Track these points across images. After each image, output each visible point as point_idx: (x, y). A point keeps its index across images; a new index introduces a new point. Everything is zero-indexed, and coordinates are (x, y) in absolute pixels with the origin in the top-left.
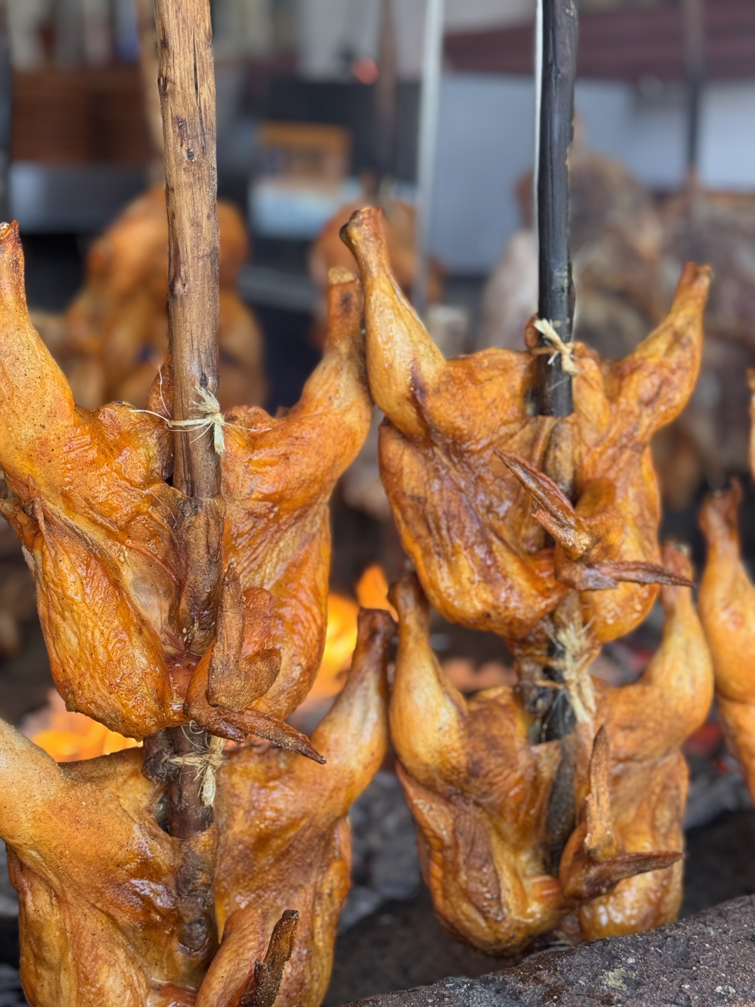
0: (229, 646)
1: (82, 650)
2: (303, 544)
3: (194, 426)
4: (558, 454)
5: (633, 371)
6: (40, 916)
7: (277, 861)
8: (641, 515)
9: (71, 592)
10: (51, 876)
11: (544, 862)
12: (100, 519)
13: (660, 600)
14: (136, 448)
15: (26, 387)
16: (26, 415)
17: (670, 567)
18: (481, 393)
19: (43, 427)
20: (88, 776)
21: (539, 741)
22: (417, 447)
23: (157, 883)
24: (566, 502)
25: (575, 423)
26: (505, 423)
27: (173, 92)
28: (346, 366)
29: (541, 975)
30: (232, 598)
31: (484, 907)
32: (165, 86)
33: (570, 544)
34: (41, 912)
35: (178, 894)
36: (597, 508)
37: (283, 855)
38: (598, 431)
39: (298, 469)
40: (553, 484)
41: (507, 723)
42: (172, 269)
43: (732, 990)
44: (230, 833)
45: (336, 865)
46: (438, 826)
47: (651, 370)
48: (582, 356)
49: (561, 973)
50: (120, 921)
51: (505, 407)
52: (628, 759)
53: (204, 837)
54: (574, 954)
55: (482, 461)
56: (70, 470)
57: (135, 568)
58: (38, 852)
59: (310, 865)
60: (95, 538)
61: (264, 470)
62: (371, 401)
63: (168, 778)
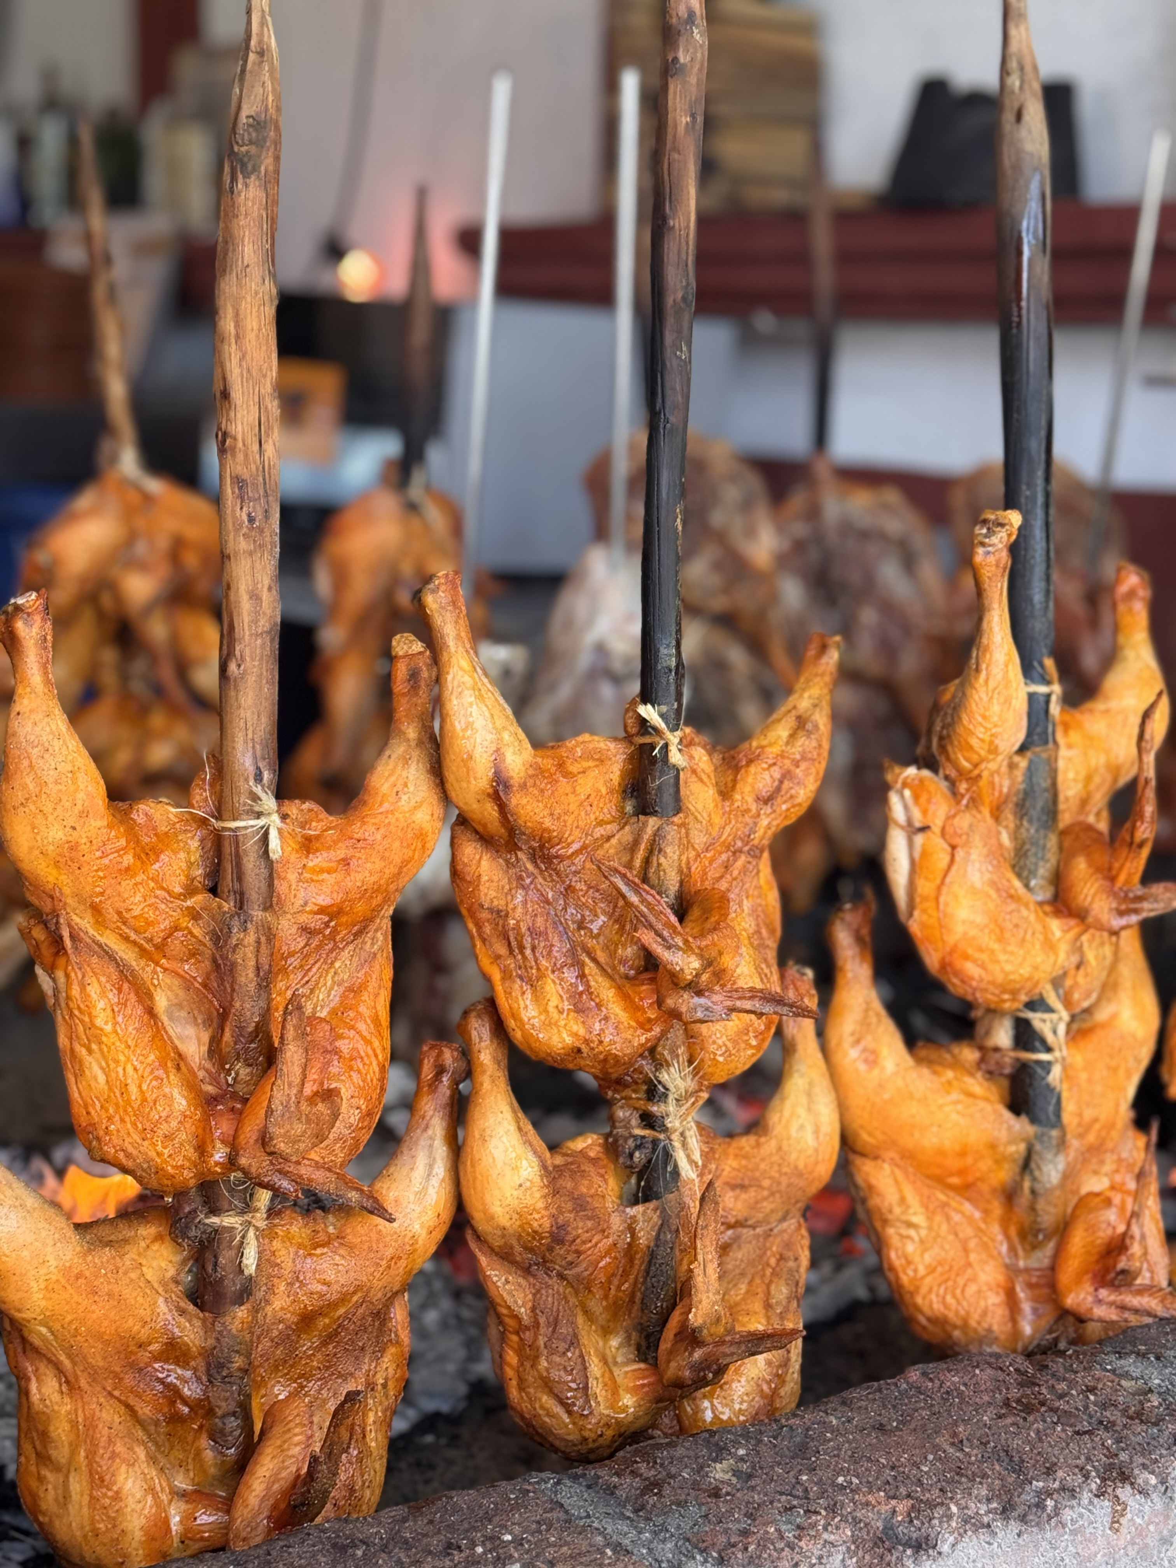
0: (290, 1085)
1: (110, 1089)
2: (362, 966)
3: (246, 828)
4: (662, 860)
5: (750, 762)
6: (46, 1406)
7: (324, 1344)
8: (758, 932)
9: (99, 1022)
10: (63, 1358)
11: (638, 1348)
12: (133, 936)
13: (779, 1033)
14: (175, 853)
15: (56, 782)
16: (56, 814)
17: (791, 995)
18: (574, 788)
19: (74, 828)
20: (105, 1239)
21: (635, 1202)
22: (497, 852)
23: (183, 1368)
24: (673, 919)
25: (683, 825)
26: (601, 823)
27: (233, 449)
28: (416, 754)
29: (639, 1468)
30: (295, 1030)
31: (568, 1398)
32: (224, 442)
33: (678, 968)
34: (47, 1402)
35: (209, 1381)
36: (708, 926)
37: (331, 1337)
38: (708, 833)
39: (359, 877)
40: (658, 897)
41: (598, 1180)
42: (225, 647)
43: (856, 1481)
44: (269, 1310)
45: (392, 1350)
46: (516, 1302)
47: (771, 762)
48: (690, 744)
49: (662, 1465)
50: (140, 1412)
51: (601, 805)
52: (739, 1224)
53: (242, 1313)
54: (676, 1446)
55: (573, 868)
56: (101, 878)
57: (169, 993)
58: (50, 1329)
59: (362, 1349)
60: (125, 957)
61: (320, 877)
62: (445, 798)
63: (201, 1242)
